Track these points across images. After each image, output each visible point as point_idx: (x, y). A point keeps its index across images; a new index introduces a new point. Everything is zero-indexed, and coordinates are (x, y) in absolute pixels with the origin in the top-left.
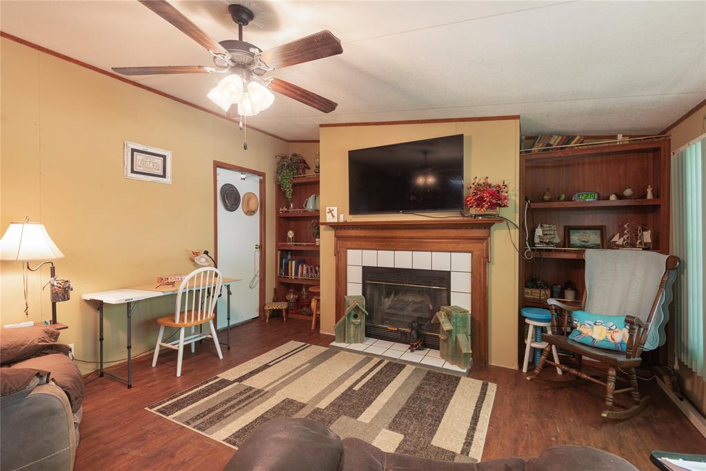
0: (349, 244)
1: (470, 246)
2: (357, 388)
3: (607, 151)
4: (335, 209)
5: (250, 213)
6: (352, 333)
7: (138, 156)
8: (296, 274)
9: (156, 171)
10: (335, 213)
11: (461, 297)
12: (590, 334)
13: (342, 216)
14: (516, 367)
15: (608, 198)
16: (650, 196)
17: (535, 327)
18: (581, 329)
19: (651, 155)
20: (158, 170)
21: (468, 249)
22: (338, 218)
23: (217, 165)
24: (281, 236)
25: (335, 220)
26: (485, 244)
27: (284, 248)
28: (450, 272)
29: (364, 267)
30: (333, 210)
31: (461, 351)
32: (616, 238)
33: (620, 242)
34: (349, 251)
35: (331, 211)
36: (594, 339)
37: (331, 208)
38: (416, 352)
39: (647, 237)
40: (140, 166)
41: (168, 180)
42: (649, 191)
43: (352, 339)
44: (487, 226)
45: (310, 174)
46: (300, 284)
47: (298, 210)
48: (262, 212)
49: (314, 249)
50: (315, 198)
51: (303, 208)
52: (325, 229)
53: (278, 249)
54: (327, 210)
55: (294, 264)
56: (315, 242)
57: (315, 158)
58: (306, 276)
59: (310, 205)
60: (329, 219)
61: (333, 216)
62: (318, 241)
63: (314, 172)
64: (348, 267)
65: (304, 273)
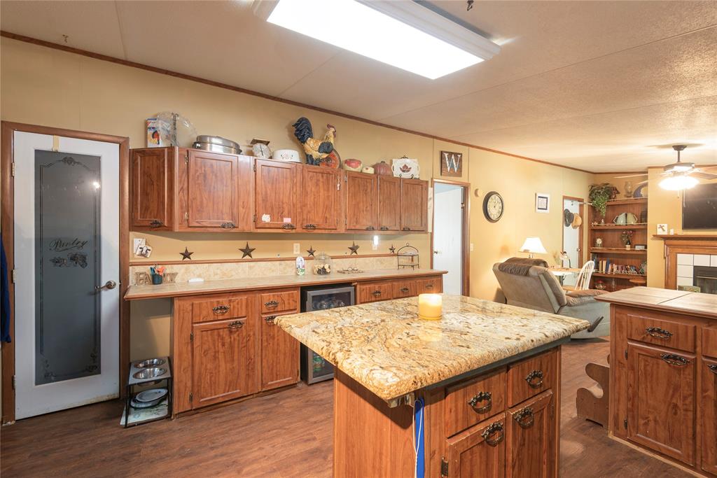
0: (680, 250)
4: (666, 225)
5: (575, 227)
7: (540, 200)
8: (607, 269)
10: (665, 228)
13: (672, 231)
20: (545, 206)
22: (669, 232)
23: (565, 198)
24: (593, 243)
25: (665, 233)
27: (596, 251)
29: (695, 267)
30: (664, 226)
34: (678, 255)
35: (662, 227)
37: (662, 225)
40: (540, 205)
41: (548, 211)
45: (621, 198)
46: (612, 278)
47: (608, 224)
48: (581, 227)
49: (624, 252)
50: (626, 215)
51: (613, 223)
52: (652, 239)
53: (590, 252)
54: (658, 226)
55: (605, 263)
56: (625, 247)
57: (626, 185)
58: (619, 272)
59: (621, 220)
60: (660, 232)
61: (664, 230)
62: (628, 247)
63: (625, 196)
64: (678, 266)
65: (615, 270)
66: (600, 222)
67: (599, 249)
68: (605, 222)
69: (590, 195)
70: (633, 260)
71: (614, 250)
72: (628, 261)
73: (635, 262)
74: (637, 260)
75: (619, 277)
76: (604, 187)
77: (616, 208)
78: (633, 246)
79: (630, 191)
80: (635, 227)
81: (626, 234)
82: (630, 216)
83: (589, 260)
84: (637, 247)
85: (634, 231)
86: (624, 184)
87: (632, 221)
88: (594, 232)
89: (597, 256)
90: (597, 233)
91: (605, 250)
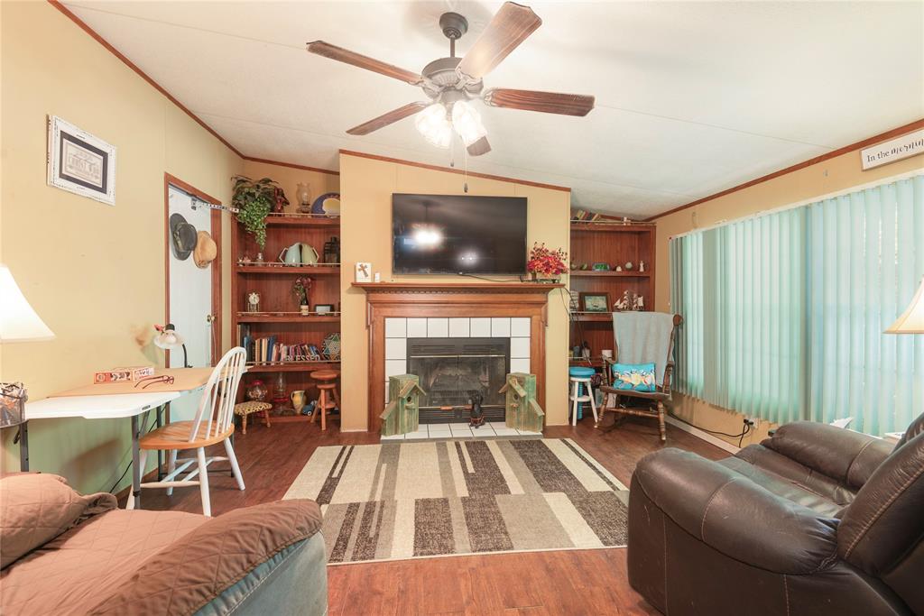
0: (389, 311)
1: (529, 310)
2: (471, 470)
3: (618, 229)
4: (369, 265)
5: (201, 264)
6: (406, 420)
7: (69, 147)
8: (269, 357)
9: (94, 179)
10: (368, 271)
11: (520, 364)
12: (630, 381)
13: (377, 275)
14: (567, 423)
15: (615, 270)
16: (642, 270)
17: (580, 383)
18: (623, 379)
19: (637, 236)
20: (97, 177)
21: (527, 315)
22: (373, 277)
23: (171, 181)
24: (241, 302)
25: (368, 280)
26: (543, 309)
27: (248, 320)
28: (509, 339)
29: (408, 340)
30: (366, 267)
31: (536, 414)
32: (617, 303)
33: (621, 306)
34: (387, 319)
35: (363, 268)
36: (633, 385)
37: (363, 264)
38: (480, 427)
39: (640, 302)
40: (71, 167)
41: (109, 198)
42: (642, 265)
43: (406, 428)
44: (546, 290)
45: (291, 213)
46: (278, 373)
47: (270, 263)
48: (217, 263)
49: (299, 320)
50: (301, 248)
51: (278, 260)
52: (349, 292)
53: (236, 321)
54: (358, 267)
55: (265, 342)
56: (300, 310)
57: (298, 191)
58: (291, 359)
59: (292, 257)
60: (361, 279)
61: (366, 275)
62: (305, 309)
63: (298, 211)
64: (386, 340)
65: (284, 356)
66: (255, 259)
67: (254, 314)
68: (265, 259)
69: (235, 198)
70: (313, 334)
71: (281, 317)
72: (305, 336)
73: (314, 336)
74: (318, 334)
75: (292, 369)
76: (262, 186)
77: (282, 231)
78: (312, 308)
79: (305, 200)
80: (316, 271)
81: (302, 283)
82: (307, 250)
83: (234, 345)
84: (318, 308)
85: (313, 277)
86: (296, 188)
87: (310, 258)
88: (246, 279)
89: (249, 331)
90: (251, 283)
91: (266, 318)
